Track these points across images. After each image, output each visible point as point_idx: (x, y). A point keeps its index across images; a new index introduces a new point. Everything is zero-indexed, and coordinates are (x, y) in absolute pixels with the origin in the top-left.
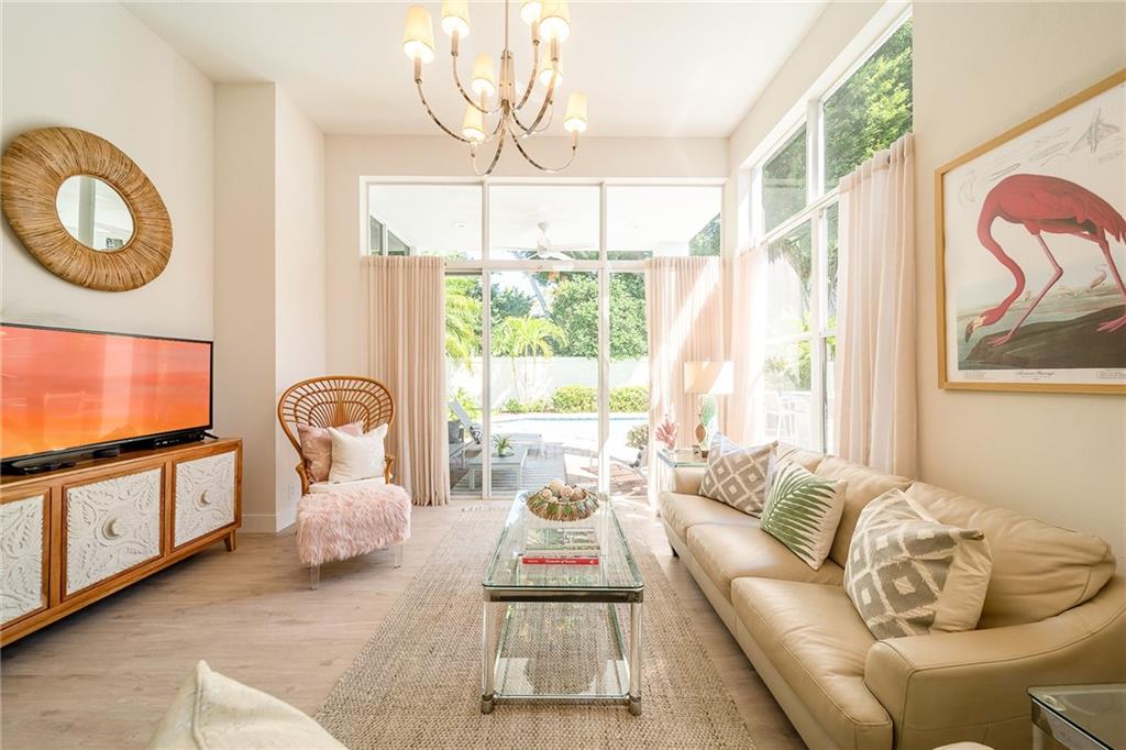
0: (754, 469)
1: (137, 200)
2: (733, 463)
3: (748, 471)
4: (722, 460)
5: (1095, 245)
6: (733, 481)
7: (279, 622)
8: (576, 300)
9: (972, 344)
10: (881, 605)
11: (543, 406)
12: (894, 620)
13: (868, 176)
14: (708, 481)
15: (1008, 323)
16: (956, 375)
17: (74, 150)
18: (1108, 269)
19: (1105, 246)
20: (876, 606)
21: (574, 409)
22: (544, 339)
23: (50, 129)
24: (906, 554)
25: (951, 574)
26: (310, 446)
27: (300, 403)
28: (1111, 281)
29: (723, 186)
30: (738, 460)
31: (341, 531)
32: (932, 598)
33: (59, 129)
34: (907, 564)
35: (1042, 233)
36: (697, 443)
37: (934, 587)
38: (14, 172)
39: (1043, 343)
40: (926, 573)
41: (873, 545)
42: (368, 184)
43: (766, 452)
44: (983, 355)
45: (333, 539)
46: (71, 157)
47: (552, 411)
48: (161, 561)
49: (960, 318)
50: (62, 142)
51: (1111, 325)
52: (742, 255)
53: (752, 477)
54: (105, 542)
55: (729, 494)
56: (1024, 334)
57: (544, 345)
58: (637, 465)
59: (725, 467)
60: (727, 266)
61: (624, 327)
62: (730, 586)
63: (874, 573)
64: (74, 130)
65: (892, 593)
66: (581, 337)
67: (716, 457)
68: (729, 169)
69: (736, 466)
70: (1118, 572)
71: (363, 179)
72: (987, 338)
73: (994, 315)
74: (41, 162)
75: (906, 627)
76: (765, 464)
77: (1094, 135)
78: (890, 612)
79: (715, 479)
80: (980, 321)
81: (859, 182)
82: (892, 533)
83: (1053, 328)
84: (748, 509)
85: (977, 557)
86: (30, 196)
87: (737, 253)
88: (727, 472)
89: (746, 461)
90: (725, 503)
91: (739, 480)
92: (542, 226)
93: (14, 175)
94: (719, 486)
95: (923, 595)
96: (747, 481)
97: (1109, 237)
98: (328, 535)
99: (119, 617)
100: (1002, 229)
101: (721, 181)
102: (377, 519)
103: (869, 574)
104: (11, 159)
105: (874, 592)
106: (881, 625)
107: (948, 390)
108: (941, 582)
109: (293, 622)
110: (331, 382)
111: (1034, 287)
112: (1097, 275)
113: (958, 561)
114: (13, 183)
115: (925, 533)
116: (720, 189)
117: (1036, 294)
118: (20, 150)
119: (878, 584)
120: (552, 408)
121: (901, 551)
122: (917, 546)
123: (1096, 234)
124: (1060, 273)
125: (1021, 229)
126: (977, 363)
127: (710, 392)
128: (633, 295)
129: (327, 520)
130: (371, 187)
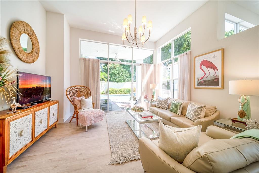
0: (166, 102)
1: (34, 40)
2: (163, 101)
3: (165, 102)
4: (161, 101)
5: (214, 70)
6: (163, 104)
7: (86, 138)
8: (112, 69)
9: (199, 82)
10: (194, 117)
11: (104, 93)
12: (196, 118)
13: (184, 56)
14: (158, 104)
15: (203, 79)
16: (196, 86)
17: (24, 27)
18: (215, 74)
19: (215, 71)
20: (193, 117)
21: (111, 93)
22: (105, 77)
23: (20, 21)
24: (197, 109)
25: (202, 111)
26: (76, 101)
27: (70, 92)
28: (215, 75)
29: (154, 51)
30: (164, 100)
31: (93, 119)
32: (200, 115)
33: (21, 21)
34: (197, 111)
35: (208, 68)
36: (152, 98)
37: (200, 113)
38: (14, 32)
39: (208, 82)
40: (199, 111)
41: (192, 109)
42: (80, 40)
43: (168, 99)
44: (200, 84)
45: (91, 120)
46: (24, 28)
47: (106, 94)
48: (48, 129)
49: (197, 78)
50: (22, 25)
51: (215, 80)
52: (158, 64)
53: (166, 103)
54: (40, 125)
55: (162, 106)
56: (205, 81)
57: (105, 79)
58: (136, 104)
59: (161, 102)
60: (155, 66)
61: (122, 75)
62: (170, 119)
63: (193, 113)
64: (24, 22)
65: (195, 115)
66: (113, 77)
67: (159, 100)
68: (155, 48)
69: (163, 102)
70: (217, 110)
71: (80, 39)
72: (201, 81)
73: (202, 78)
74: (18, 30)
75: (197, 119)
76: (168, 101)
77: (214, 57)
78: (195, 117)
79: (160, 104)
80: (200, 79)
81: (182, 56)
82: (194, 107)
83: (209, 80)
84: (166, 108)
85: (205, 109)
86: (17, 38)
87: (157, 64)
88: (162, 103)
89: (165, 100)
90: (161, 108)
91: (164, 104)
92: (116, 54)
93: (14, 33)
94: (160, 105)
95: (199, 114)
96: (165, 104)
97: (215, 70)
98: (91, 119)
99: (43, 143)
100: (203, 67)
101: (153, 50)
102: (99, 116)
103: (192, 113)
104: (13, 29)
105: (193, 115)
106: (194, 119)
107: (195, 89)
108: (201, 112)
109: (89, 137)
110: (76, 87)
111: (207, 75)
112: (214, 74)
113: (203, 110)
114: (14, 35)
115: (199, 107)
116: (153, 51)
117: (207, 76)
118: (15, 26)
119: (193, 114)
120: (106, 93)
121: (196, 109)
122: (198, 108)
123: (214, 69)
124: (210, 74)
125: (205, 67)
126: (199, 85)
127: (155, 89)
128: (124, 68)
129: (90, 116)
130: (81, 41)
